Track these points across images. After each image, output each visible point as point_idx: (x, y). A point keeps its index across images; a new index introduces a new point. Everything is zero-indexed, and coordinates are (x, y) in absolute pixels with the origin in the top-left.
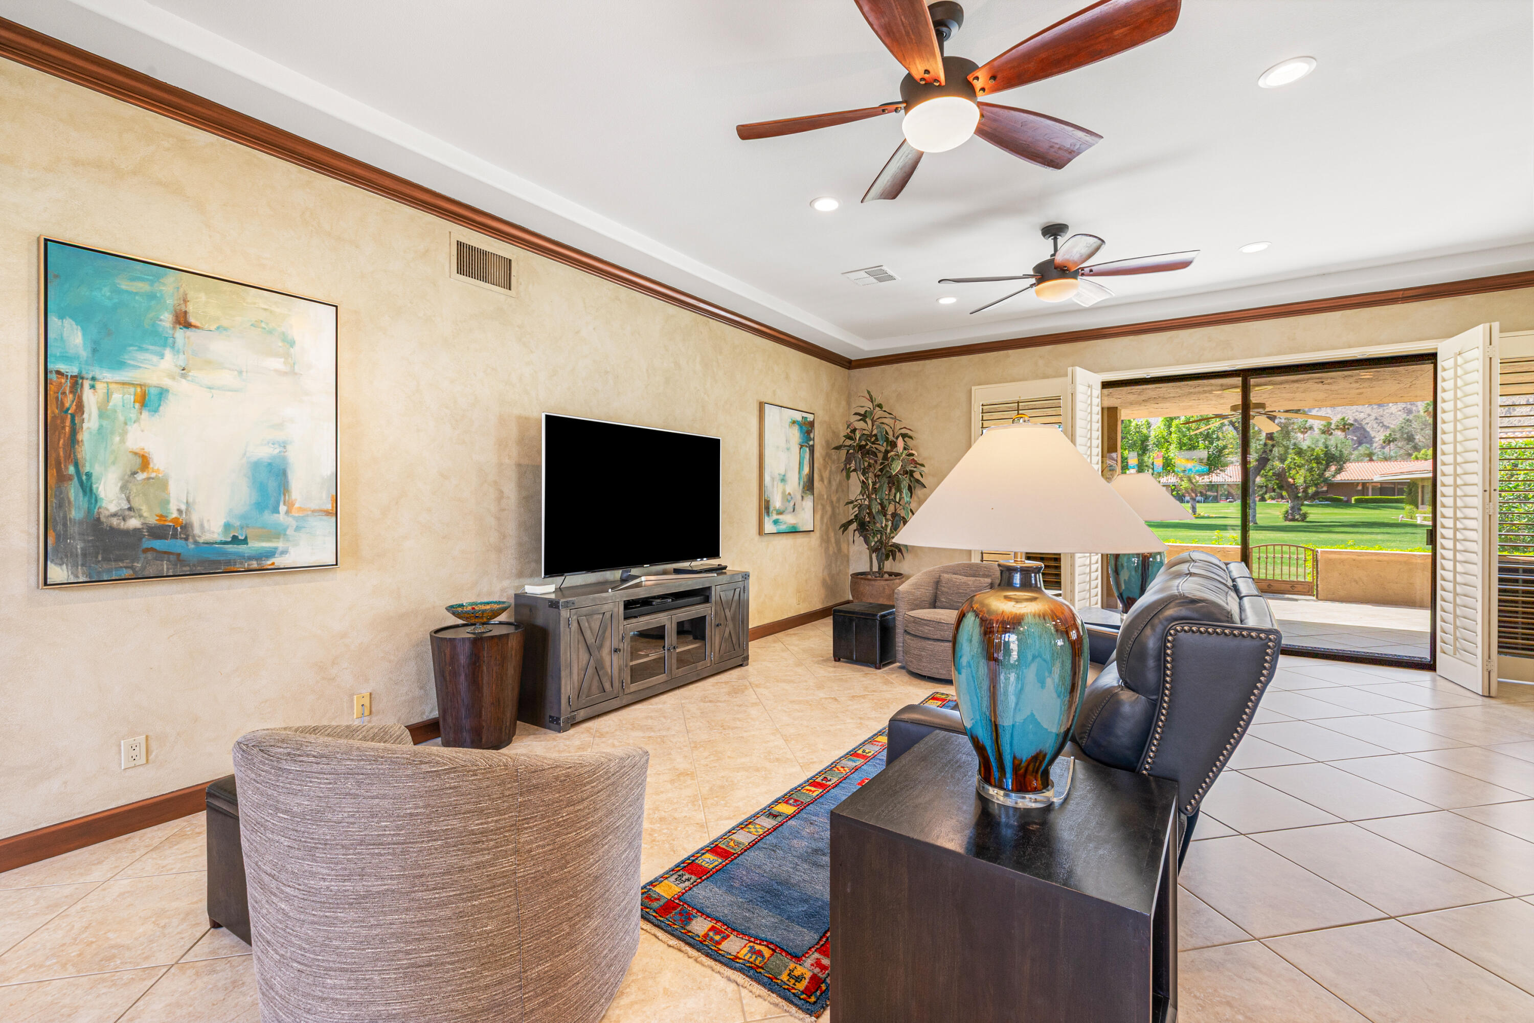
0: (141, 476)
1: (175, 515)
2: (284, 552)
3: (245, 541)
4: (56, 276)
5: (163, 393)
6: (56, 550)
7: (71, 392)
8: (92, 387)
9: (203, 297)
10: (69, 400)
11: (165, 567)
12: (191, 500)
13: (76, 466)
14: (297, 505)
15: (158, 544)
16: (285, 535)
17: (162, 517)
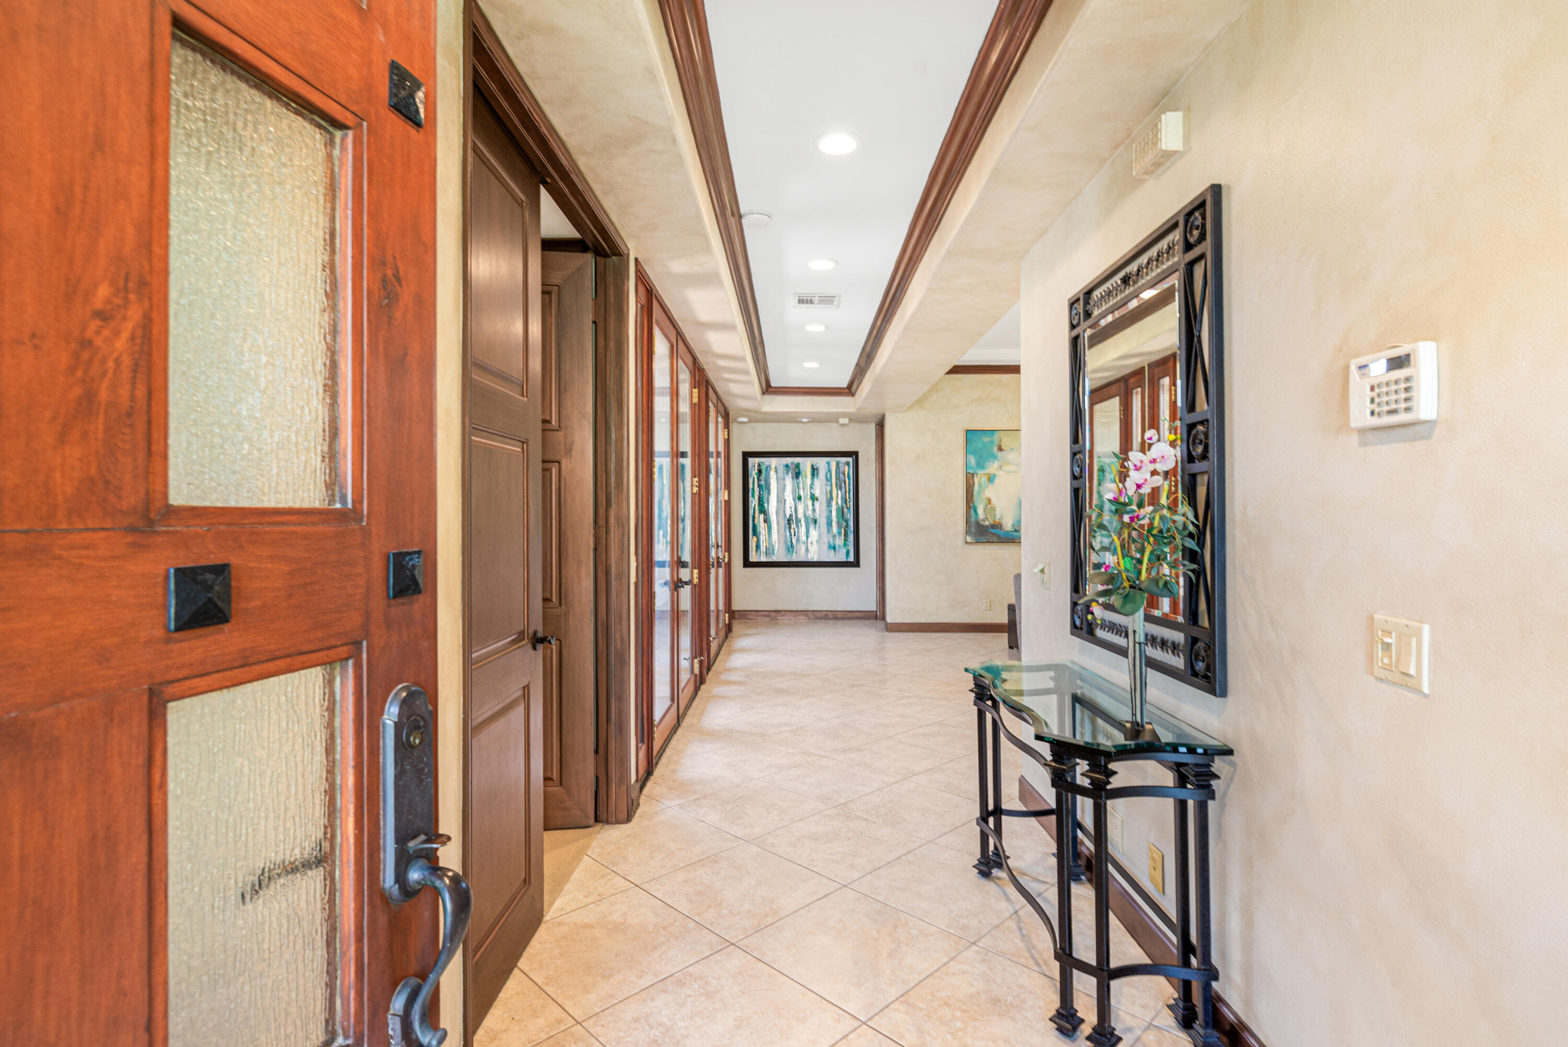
0: (989, 507)
1: (998, 520)
4: (969, 441)
5: (995, 475)
6: (969, 531)
7: (972, 479)
8: (977, 476)
9: (1005, 438)
10: (972, 482)
11: (995, 539)
12: (1002, 515)
13: (973, 503)
15: (993, 531)
17: (994, 521)
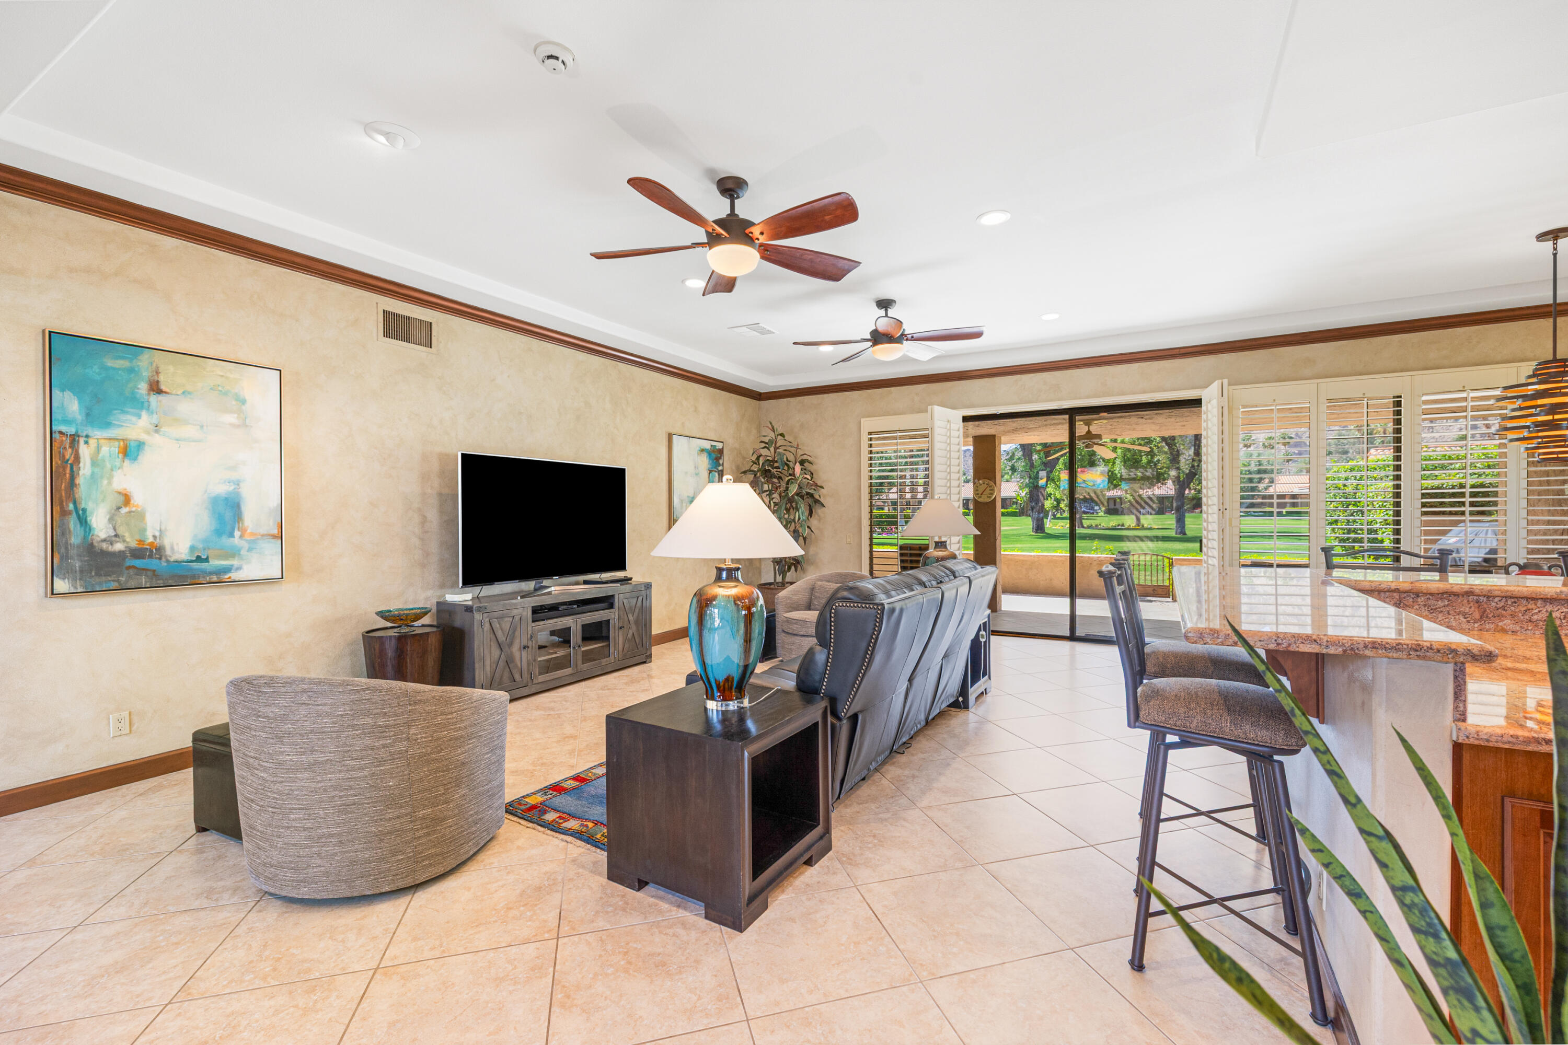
0: (124, 510)
1: (151, 540)
2: (239, 569)
3: (207, 560)
4: (59, 359)
5: (140, 445)
6: (60, 568)
7: (70, 447)
8: (86, 443)
9: (171, 369)
10: (68, 454)
11: (143, 580)
12: (163, 528)
13: (75, 503)
14: (249, 531)
15: (138, 563)
16: (240, 554)
17: (141, 541)
